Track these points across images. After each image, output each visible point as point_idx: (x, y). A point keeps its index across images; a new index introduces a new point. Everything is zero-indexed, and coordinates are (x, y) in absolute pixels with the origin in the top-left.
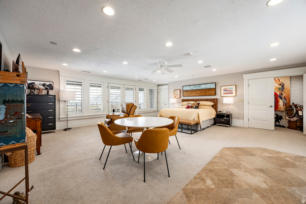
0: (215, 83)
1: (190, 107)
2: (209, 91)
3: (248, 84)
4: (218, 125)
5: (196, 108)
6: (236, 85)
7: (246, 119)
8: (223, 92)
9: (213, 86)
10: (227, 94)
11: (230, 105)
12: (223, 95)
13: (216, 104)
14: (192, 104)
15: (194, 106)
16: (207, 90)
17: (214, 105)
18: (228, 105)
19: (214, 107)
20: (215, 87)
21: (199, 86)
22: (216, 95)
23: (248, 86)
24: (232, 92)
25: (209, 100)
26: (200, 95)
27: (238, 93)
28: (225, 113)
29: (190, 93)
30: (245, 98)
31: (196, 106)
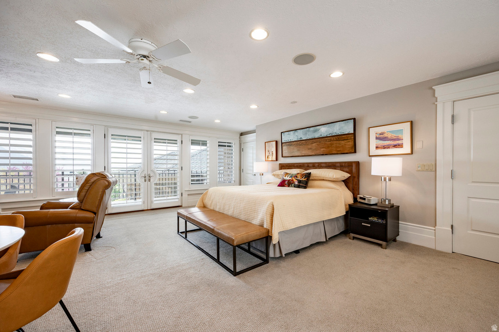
0: (354, 119)
1: (286, 182)
2: (338, 142)
3: (453, 116)
4: (354, 238)
5: (299, 187)
6: (412, 123)
7: (443, 227)
8: (374, 143)
9: (348, 128)
10: (384, 147)
11: (390, 180)
12: (373, 151)
13: (354, 177)
14: (291, 177)
15: (295, 180)
16: (332, 138)
17: (351, 180)
18: (385, 180)
19: (351, 186)
20: (355, 130)
21: (315, 131)
22: (355, 152)
23: (453, 122)
24: (400, 142)
25: (338, 165)
26: (318, 152)
27: (417, 146)
28: (376, 205)
29: (295, 149)
30: (443, 158)
31: (300, 182)
